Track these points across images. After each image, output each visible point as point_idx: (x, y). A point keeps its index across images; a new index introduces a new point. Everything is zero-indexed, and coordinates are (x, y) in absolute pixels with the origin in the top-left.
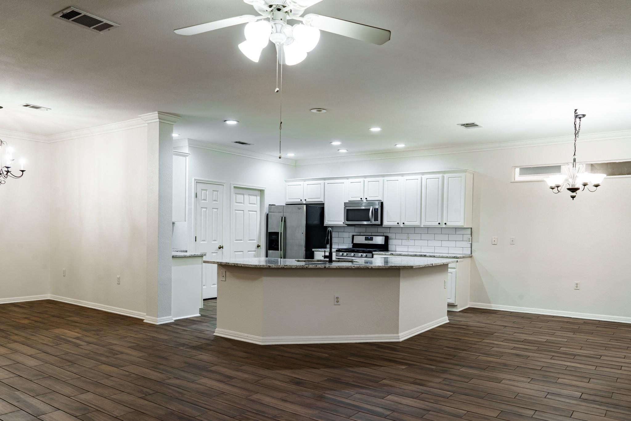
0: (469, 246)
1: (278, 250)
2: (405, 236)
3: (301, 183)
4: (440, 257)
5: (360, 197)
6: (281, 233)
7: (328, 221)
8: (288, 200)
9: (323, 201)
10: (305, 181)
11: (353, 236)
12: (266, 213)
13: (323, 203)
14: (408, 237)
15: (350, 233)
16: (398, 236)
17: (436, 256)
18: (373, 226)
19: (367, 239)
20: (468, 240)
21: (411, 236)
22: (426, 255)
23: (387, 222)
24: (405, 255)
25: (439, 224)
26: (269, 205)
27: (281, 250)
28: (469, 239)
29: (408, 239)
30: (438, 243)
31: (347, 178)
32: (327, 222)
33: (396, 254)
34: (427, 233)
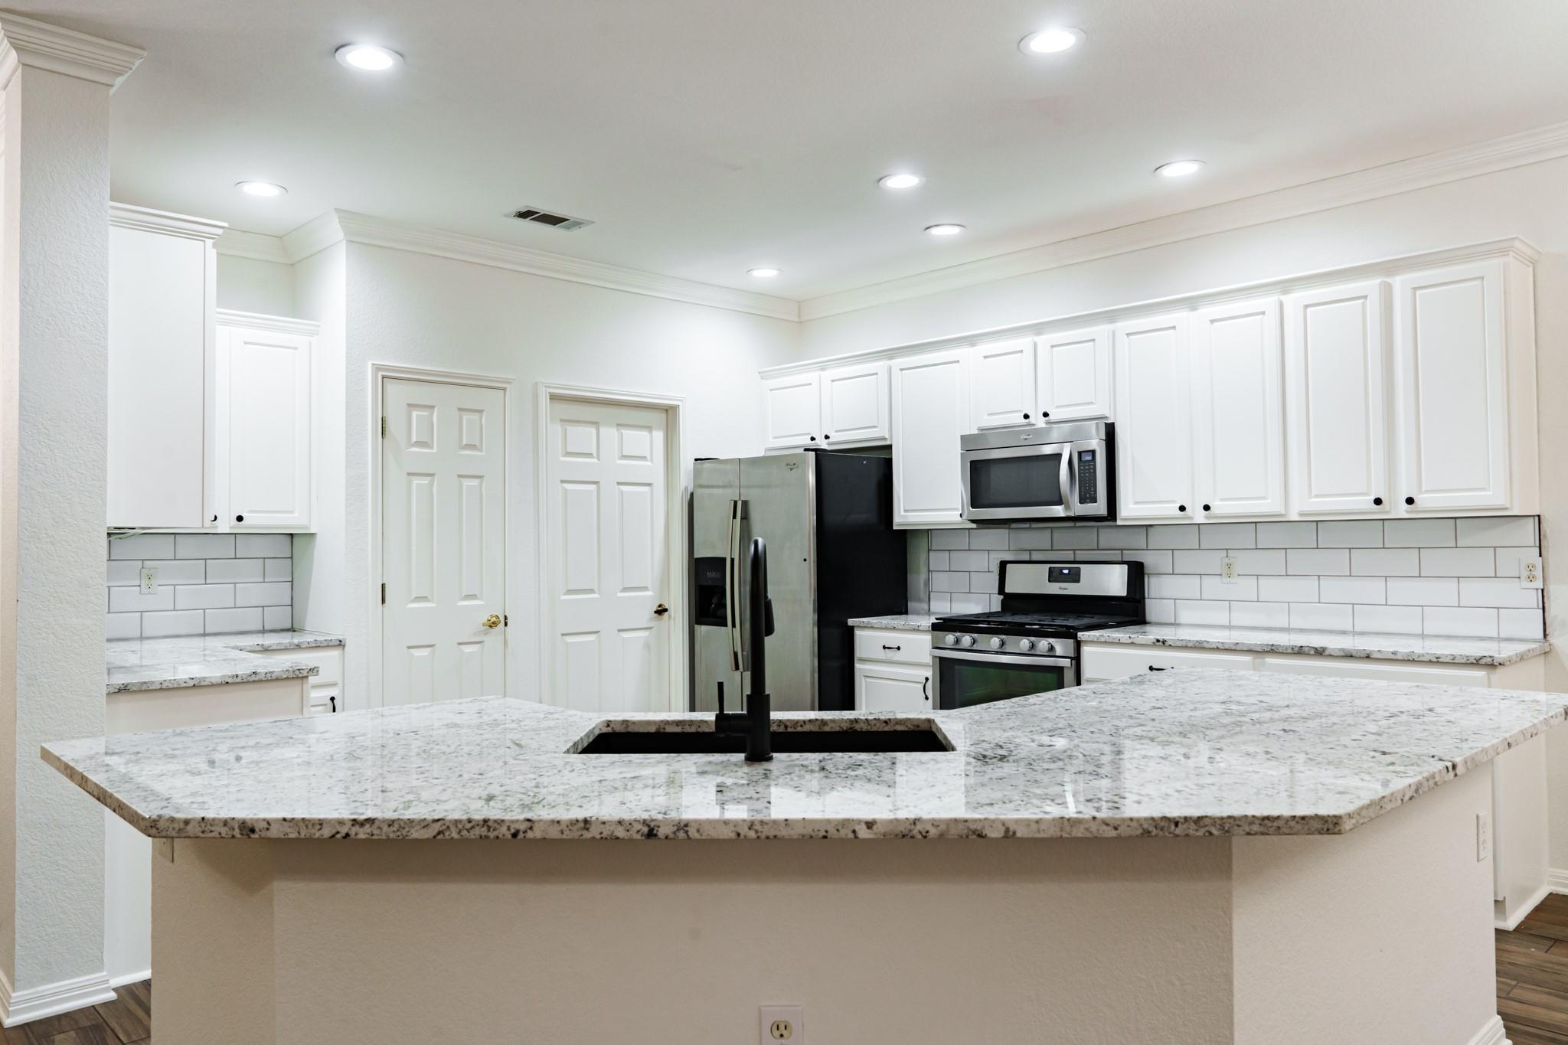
0: (1534, 599)
1: (726, 625)
2: (1214, 561)
3: (812, 376)
5: (1020, 411)
6: (732, 560)
7: (905, 511)
8: (771, 439)
9: (887, 437)
10: (823, 369)
11: (1003, 565)
12: (686, 488)
13: (888, 443)
14: (1229, 566)
15: (993, 555)
16: (1184, 561)
17: (1375, 656)
18: (1079, 524)
19: (1054, 576)
20: (1525, 573)
21: (1242, 561)
22: (1324, 649)
23: (1136, 503)
24: (1220, 646)
25: (1378, 501)
26: (696, 460)
27: (734, 625)
28: (1531, 568)
29: (1228, 571)
30: (1373, 590)
31: (971, 341)
32: (902, 513)
33: (1179, 644)
34: (1316, 547)
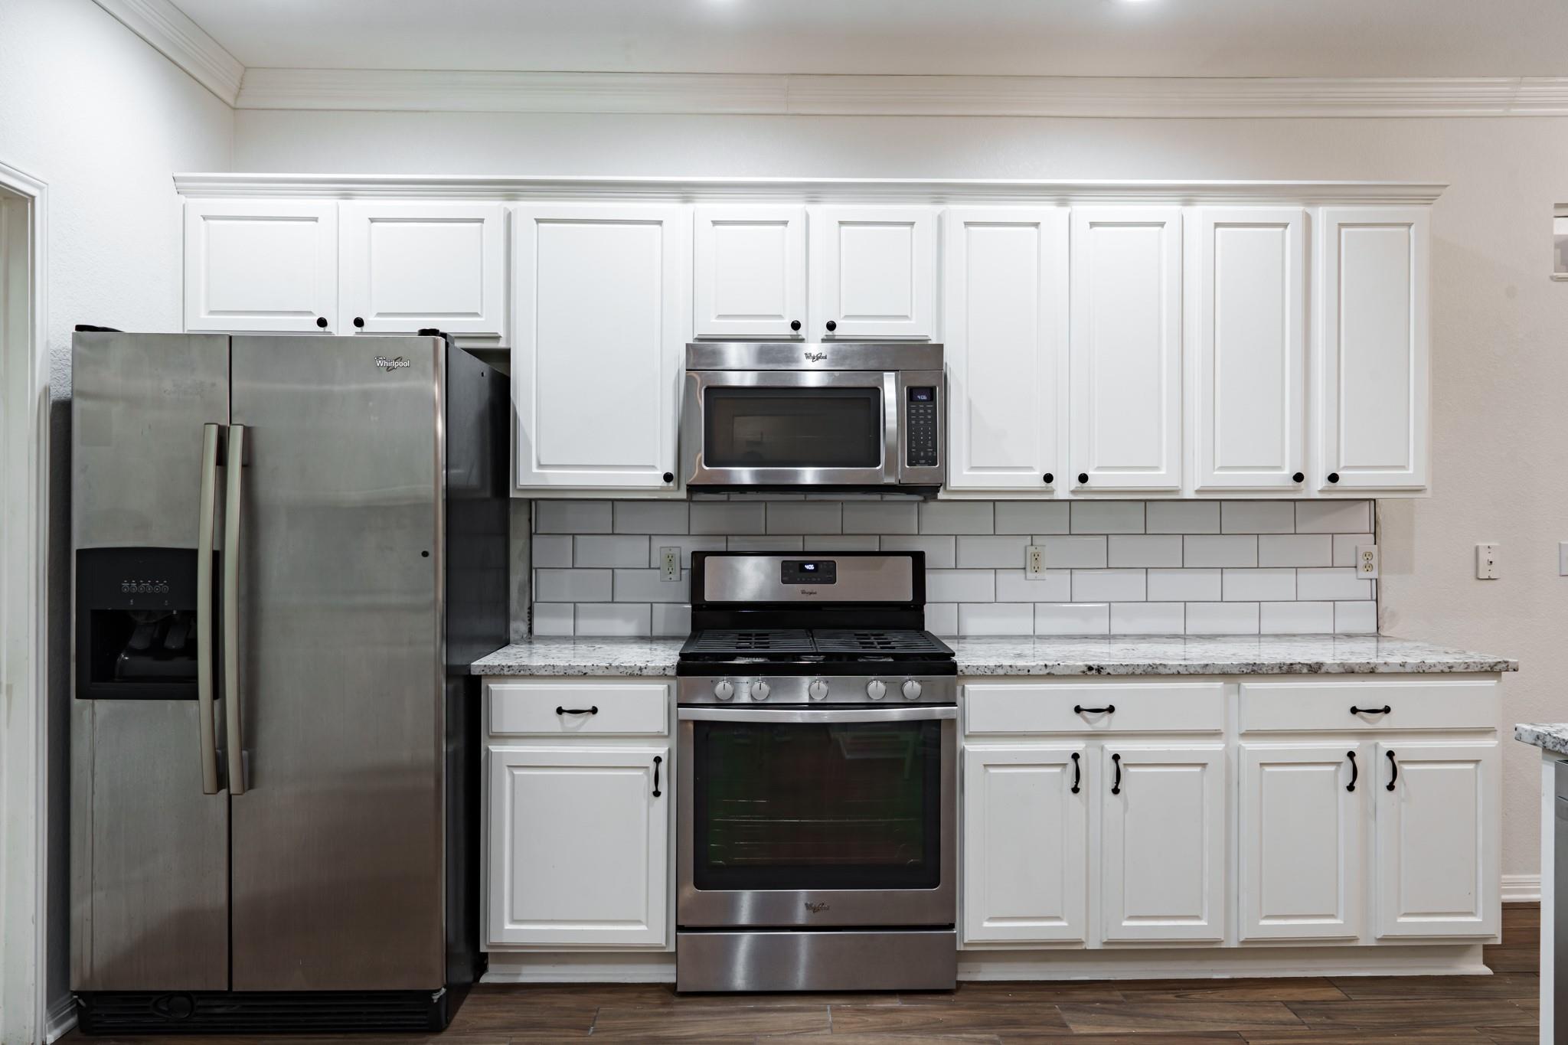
1: (194, 695)
2: (1014, 551)
3: (324, 206)
4: (1408, 669)
6: (217, 558)
7: (540, 466)
9: (502, 333)
10: (346, 196)
11: (698, 558)
13: (502, 345)
14: (1036, 557)
16: (973, 550)
19: (792, 572)
20: (1362, 562)
21: (1053, 550)
23: (973, 468)
25: (1299, 477)
26: (79, 328)
28: (1368, 555)
29: (1033, 564)
31: (685, 191)
32: (535, 470)
33: (1122, 671)
34: (1144, 532)
